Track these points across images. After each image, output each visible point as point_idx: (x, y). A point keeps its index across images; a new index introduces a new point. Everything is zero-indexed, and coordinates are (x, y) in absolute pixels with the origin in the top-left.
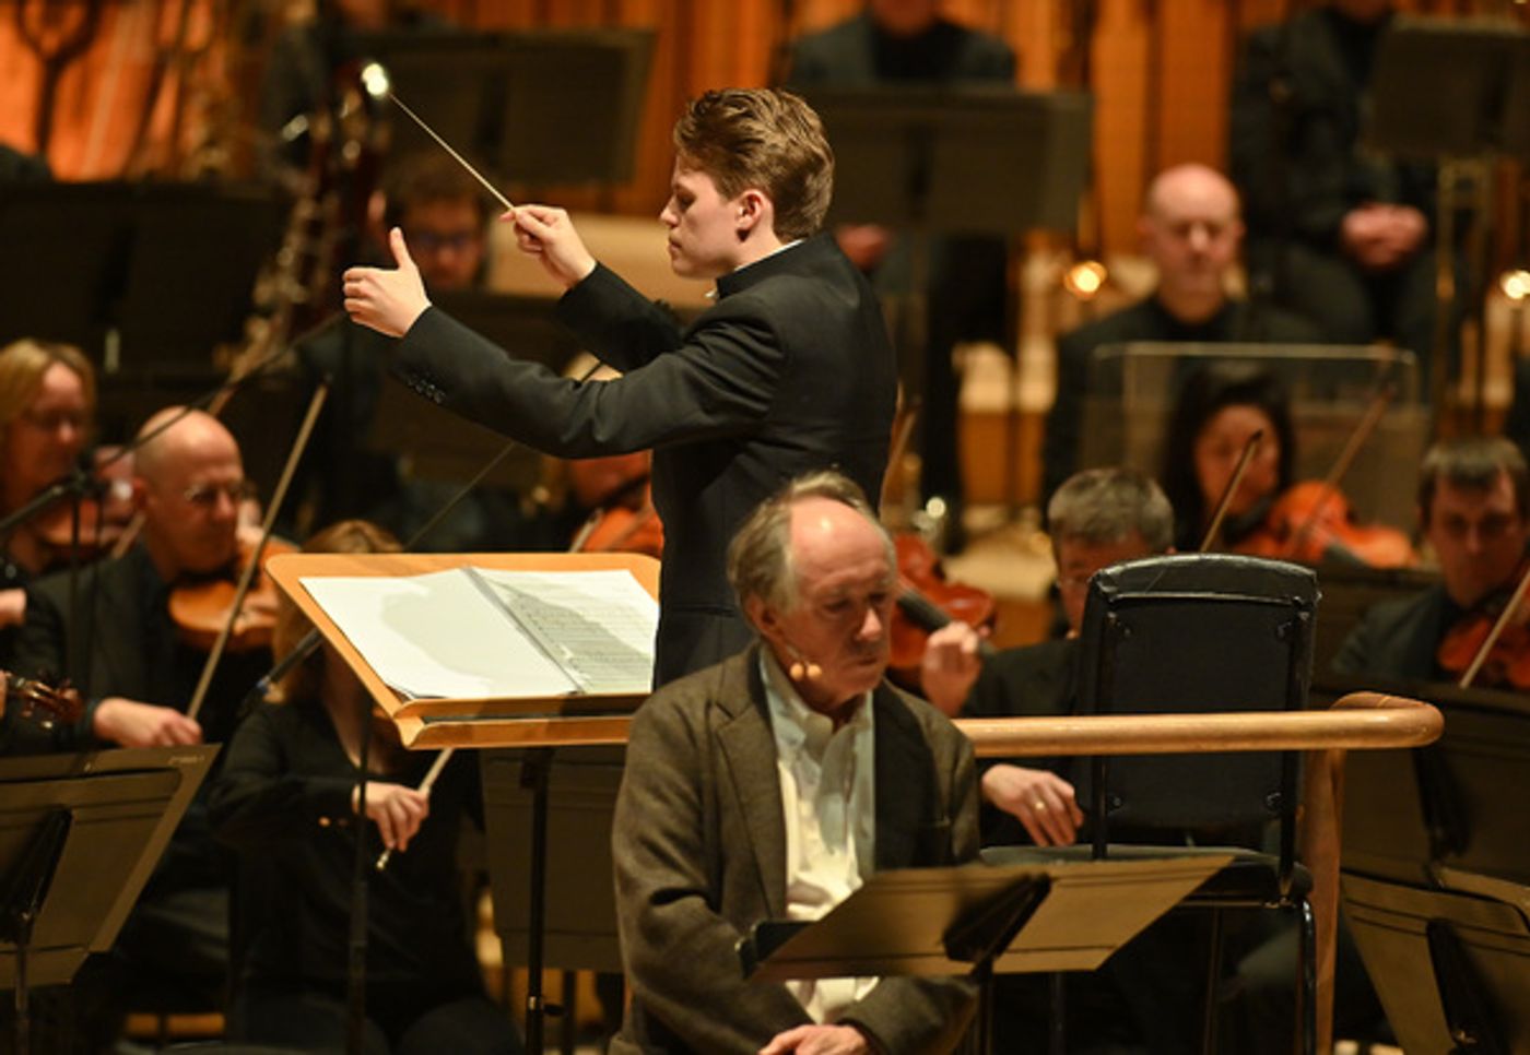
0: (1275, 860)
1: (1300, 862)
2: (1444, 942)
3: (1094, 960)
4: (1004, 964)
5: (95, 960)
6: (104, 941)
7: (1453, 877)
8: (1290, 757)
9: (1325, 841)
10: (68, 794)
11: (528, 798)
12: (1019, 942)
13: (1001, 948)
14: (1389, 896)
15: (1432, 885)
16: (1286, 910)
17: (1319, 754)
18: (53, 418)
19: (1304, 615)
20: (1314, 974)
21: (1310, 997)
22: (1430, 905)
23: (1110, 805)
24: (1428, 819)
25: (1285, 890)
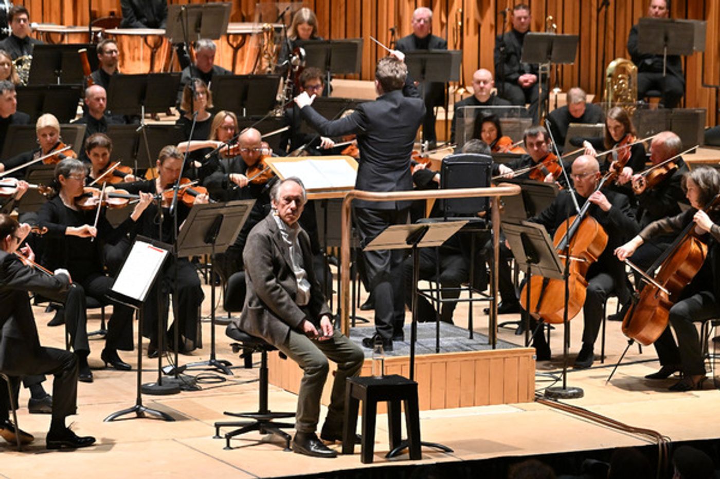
0: (484, 220)
1: (490, 220)
2: (525, 238)
3: (440, 244)
4: (419, 245)
7: (526, 223)
8: (487, 198)
9: (496, 216)
12: (422, 240)
13: (419, 241)
14: (512, 227)
15: (521, 225)
16: (487, 232)
17: (494, 197)
18: (226, 128)
19: (489, 167)
22: (521, 229)
23: (448, 209)
24: (526, 210)
25: (487, 226)
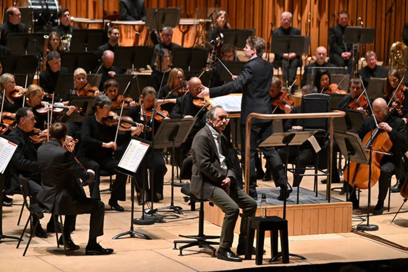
0: (325, 130)
1: (328, 131)
2: (347, 140)
5: (183, 143)
6: (184, 141)
7: (348, 133)
8: (327, 119)
9: (331, 129)
10: (179, 123)
11: (235, 123)
12: (291, 141)
13: (289, 142)
14: (340, 135)
15: (345, 134)
16: (326, 137)
17: (331, 118)
18: (179, 78)
19: (328, 101)
20: (330, 145)
21: (330, 148)
22: (345, 136)
24: (347, 125)
25: (326, 134)
